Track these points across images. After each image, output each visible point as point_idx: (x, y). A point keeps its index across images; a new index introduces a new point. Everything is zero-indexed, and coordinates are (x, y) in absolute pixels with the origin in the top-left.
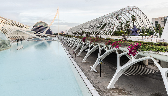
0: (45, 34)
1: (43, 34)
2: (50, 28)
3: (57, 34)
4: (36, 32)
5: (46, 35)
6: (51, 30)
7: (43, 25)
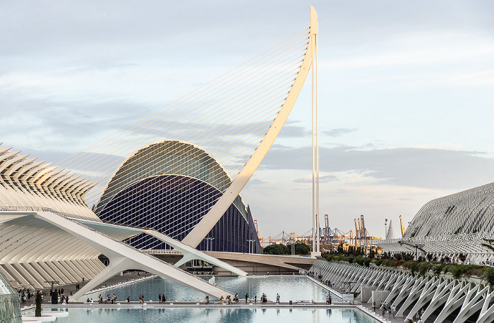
0: (201, 247)
1: (188, 248)
2: (238, 199)
3: (303, 249)
4: (142, 230)
5: (209, 258)
6: (249, 214)
7: (190, 171)
